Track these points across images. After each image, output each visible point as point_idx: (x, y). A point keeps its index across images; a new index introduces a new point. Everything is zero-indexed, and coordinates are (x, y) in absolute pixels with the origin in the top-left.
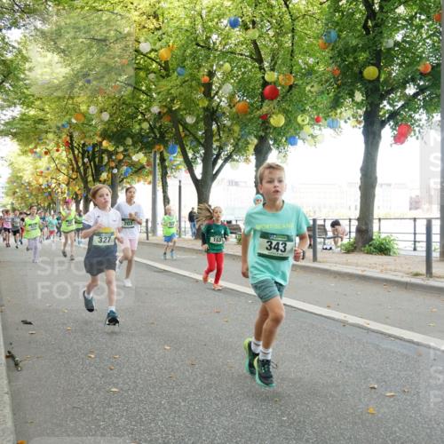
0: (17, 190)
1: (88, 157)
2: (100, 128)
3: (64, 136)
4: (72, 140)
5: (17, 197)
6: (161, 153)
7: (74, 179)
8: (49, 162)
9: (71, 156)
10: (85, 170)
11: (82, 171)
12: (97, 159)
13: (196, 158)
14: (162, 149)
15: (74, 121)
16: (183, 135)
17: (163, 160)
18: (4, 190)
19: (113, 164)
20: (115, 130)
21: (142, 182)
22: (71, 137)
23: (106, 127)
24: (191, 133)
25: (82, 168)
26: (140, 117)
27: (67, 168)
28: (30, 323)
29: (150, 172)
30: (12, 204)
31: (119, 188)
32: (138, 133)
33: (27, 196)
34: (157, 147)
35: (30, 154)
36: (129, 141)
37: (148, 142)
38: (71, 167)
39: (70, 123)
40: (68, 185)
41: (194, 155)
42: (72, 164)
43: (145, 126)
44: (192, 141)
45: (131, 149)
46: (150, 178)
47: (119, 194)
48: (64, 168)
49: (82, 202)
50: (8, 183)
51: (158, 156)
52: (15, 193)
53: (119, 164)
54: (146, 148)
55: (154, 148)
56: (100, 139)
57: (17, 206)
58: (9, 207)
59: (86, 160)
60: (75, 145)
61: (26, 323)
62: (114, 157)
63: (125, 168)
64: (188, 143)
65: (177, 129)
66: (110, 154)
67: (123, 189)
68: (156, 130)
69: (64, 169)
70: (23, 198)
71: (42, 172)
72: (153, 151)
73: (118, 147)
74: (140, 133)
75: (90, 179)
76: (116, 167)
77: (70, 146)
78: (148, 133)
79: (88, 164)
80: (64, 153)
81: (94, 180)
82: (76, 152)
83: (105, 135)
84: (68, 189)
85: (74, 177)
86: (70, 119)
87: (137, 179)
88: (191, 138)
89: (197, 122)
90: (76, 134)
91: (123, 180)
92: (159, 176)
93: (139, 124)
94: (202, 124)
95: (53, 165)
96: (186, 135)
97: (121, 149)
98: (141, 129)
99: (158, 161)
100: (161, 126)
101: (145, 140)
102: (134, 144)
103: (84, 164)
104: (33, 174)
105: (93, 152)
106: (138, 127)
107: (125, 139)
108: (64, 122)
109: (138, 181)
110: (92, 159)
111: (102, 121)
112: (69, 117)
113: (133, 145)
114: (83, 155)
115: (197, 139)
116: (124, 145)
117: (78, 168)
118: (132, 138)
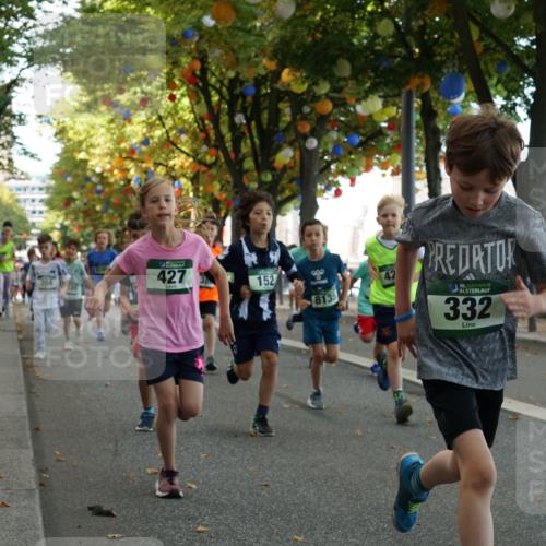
0: (75, 195)
1: (244, 111)
2: (271, 36)
3: (185, 60)
4: (204, 70)
5: (75, 212)
6: (425, 97)
7: (209, 166)
8: (151, 126)
9: (203, 109)
10: (237, 142)
11: (229, 145)
12: (265, 116)
13: (513, 108)
14: (428, 86)
15: (209, 21)
16: (479, 48)
17: (429, 114)
18: (45, 196)
19: (306, 128)
20: (310, 39)
21: (376, 170)
22: (203, 59)
23: (288, 33)
24: (500, 43)
25: (228, 137)
26: (369, 8)
27: (194, 137)
28: (109, 514)
29: (397, 147)
30: (64, 228)
31: (320, 187)
32: (366, 48)
33: (98, 208)
34: (416, 81)
35: (103, 108)
36: (345, 68)
37: (391, 70)
38: (202, 135)
39: (198, 26)
40: (195, 180)
41: (507, 98)
42: (204, 130)
43: (386, 28)
44: (502, 64)
45: (350, 89)
46: (398, 159)
47: (319, 200)
48: (184, 137)
49: (229, 221)
50: (53, 177)
51: (417, 103)
52: (69, 201)
53: (321, 125)
54: (386, 85)
55: (408, 83)
56: (272, 66)
57: (74, 232)
58: (55, 236)
59: (240, 119)
60: (213, 80)
61: (98, 512)
62: (307, 109)
63: (334, 135)
64: (492, 68)
65: (466, 35)
66: (297, 101)
67: (328, 188)
68: (411, 40)
69: (185, 142)
70: (88, 213)
71: (132, 151)
72: (404, 91)
73: (316, 84)
74: (370, 47)
75: (249, 164)
76: (313, 133)
77: (199, 84)
78: (391, 46)
79: (244, 129)
80: (186, 102)
81: (259, 168)
82: (215, 99)
83: (285, 54)
84: (196, 190)
85: (209, 159)
86: (199, 19)
87: (363, 161)
88: (501, 56)
89: (516, 16)
90: (215, 54)
91: (328, 164)
92: (418, 155)
93: (371, 24)
94: (528, 19)
95: (158, 133)
96: (487, 49)
97: (324, 88)
98: (376, 36)
99: (417, 117)
100: (423, 28)
101: (385, 64)
102: (357, 75)
103: (233, 127)
104: (111, 155)
105: (257, 97)
106: (365, 31)
107: (333, 62)
108: (186, 26)
109: (368, 168)
110: (253, 116)
111: (278, 19)
112: (196, 13)
113: (354, 76)
114: (231, 105)
115: (516, 58)
116: (330, 77)
117: (220, 137)
118: (351, 60)
